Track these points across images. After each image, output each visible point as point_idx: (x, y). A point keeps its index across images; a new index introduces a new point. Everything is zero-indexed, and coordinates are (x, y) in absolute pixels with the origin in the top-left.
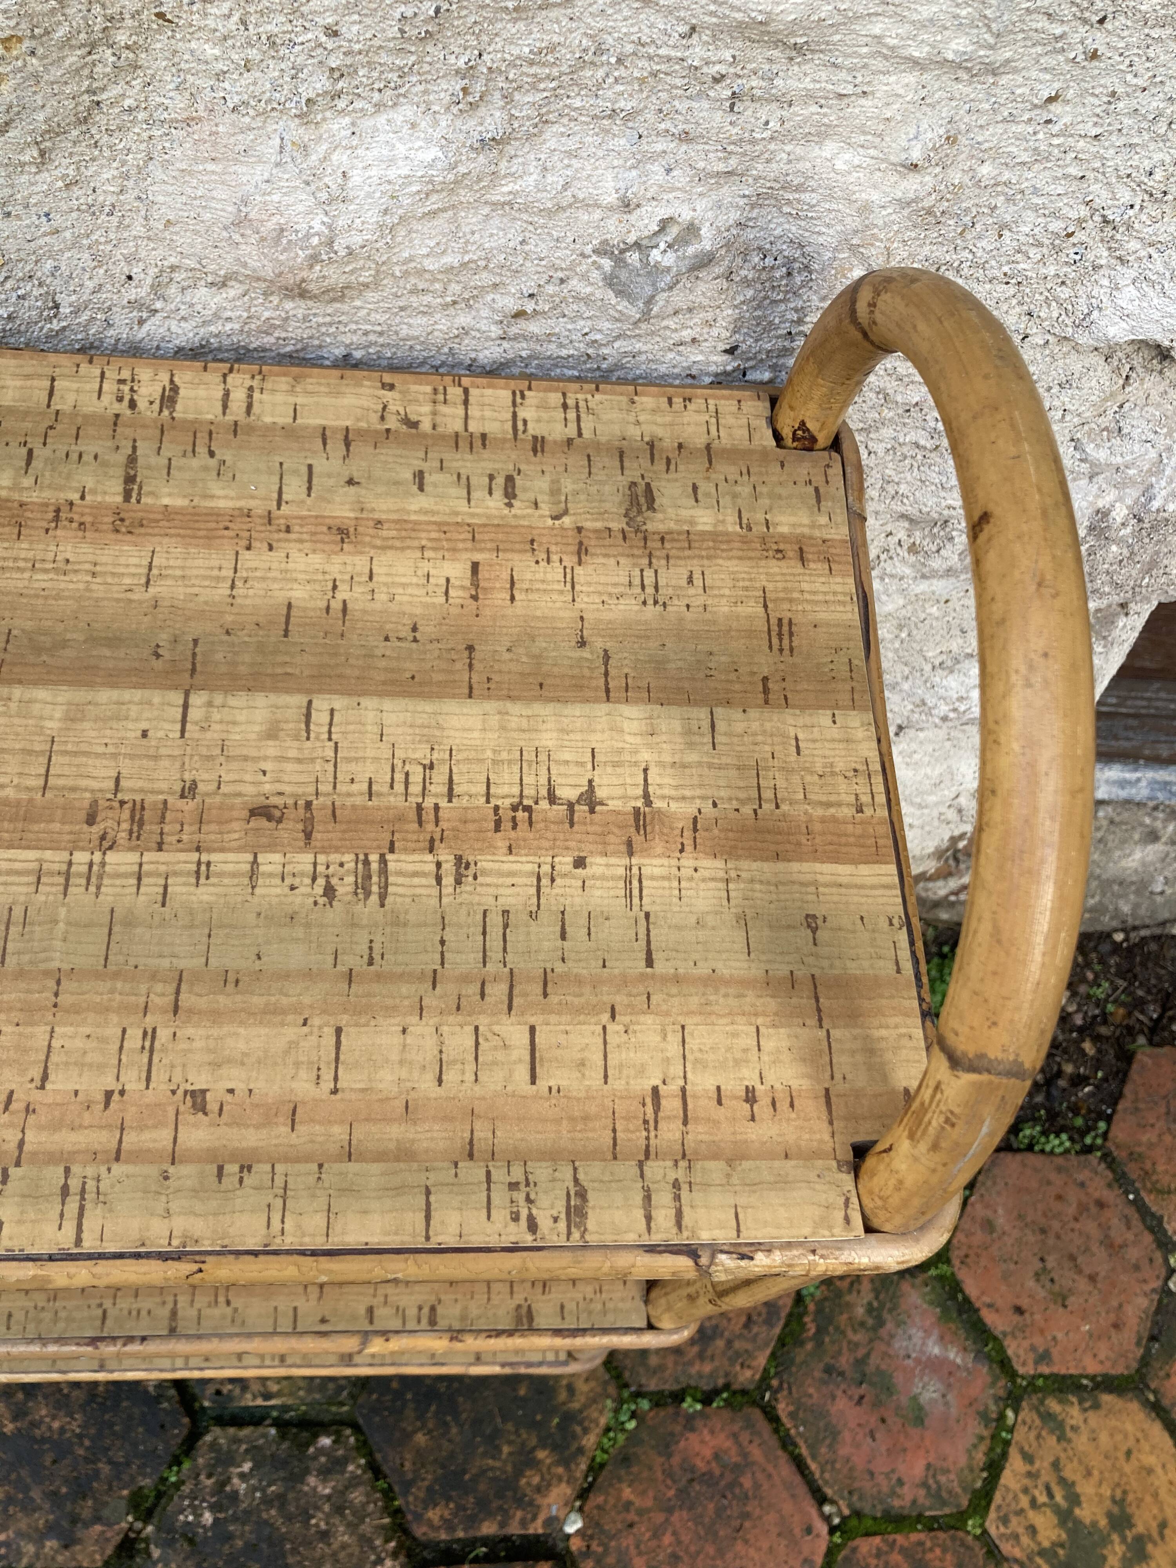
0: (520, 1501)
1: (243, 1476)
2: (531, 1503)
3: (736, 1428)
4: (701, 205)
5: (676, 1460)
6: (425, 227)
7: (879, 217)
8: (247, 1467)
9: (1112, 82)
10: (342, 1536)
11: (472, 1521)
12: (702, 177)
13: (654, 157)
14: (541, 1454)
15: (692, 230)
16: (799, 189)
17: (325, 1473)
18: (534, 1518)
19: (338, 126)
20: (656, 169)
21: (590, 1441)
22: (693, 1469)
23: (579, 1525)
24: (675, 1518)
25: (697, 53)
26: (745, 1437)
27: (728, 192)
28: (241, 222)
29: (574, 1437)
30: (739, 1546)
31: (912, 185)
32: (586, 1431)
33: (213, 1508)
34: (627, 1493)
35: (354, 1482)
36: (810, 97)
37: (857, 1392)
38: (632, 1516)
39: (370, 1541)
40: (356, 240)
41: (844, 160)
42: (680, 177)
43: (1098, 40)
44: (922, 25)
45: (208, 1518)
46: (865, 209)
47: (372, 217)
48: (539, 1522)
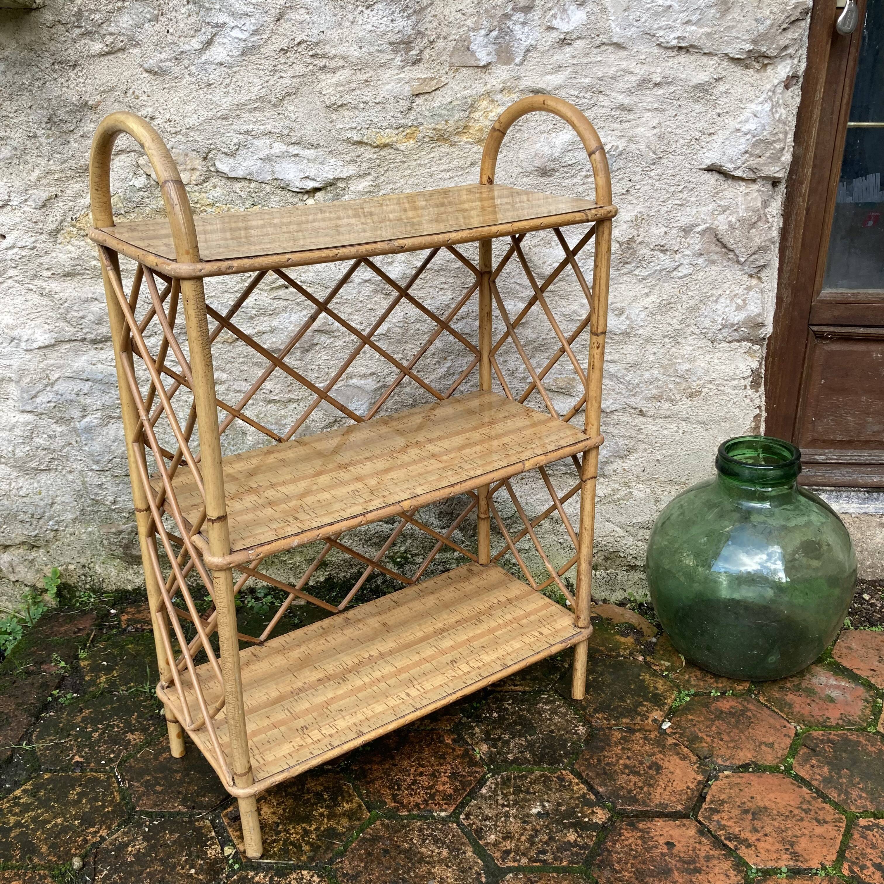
0: (639, 714)
1: (509, 704)
2: (645, 715)
3: (740, 700)
4: (619, 143)
5: (712, 709)
6: (568, 154)
7: (651, 139)
8: (510, 702)
9: (685, 111)
10: (557, 719)
11: (617, 718)
12: (618, 137)
13: (608, 135)
14: (645, 703)
15: (617, 147)
16: (636, 137)
17: (546, 704)
18: (647, 719)
19: (554, 135)
20: (609, 137)
21: (669, 701)
22: (721, 711)
23: (669, 724)
24: (716, 722)
25: (613, 113)
26: (745, 703)
27: (623, 140)
28: (536, 154)
29: (661, 700)
30: (750, 730)
31: (655, 131)
32: (665, 699)
33: (496, 712)
34: (690, 717)
35: (559, 706)
36: (634, 119)
37: (798, 693)
38: (694, 722)
39: (571, 722)
40: (556, 155)
41: (643, 130)
42: (614, 138)
43: (679, 103)
44: (649, 102)
45: (495, 715)
46: (648, 137)
47: (559, 150)
48: (650, 720)
